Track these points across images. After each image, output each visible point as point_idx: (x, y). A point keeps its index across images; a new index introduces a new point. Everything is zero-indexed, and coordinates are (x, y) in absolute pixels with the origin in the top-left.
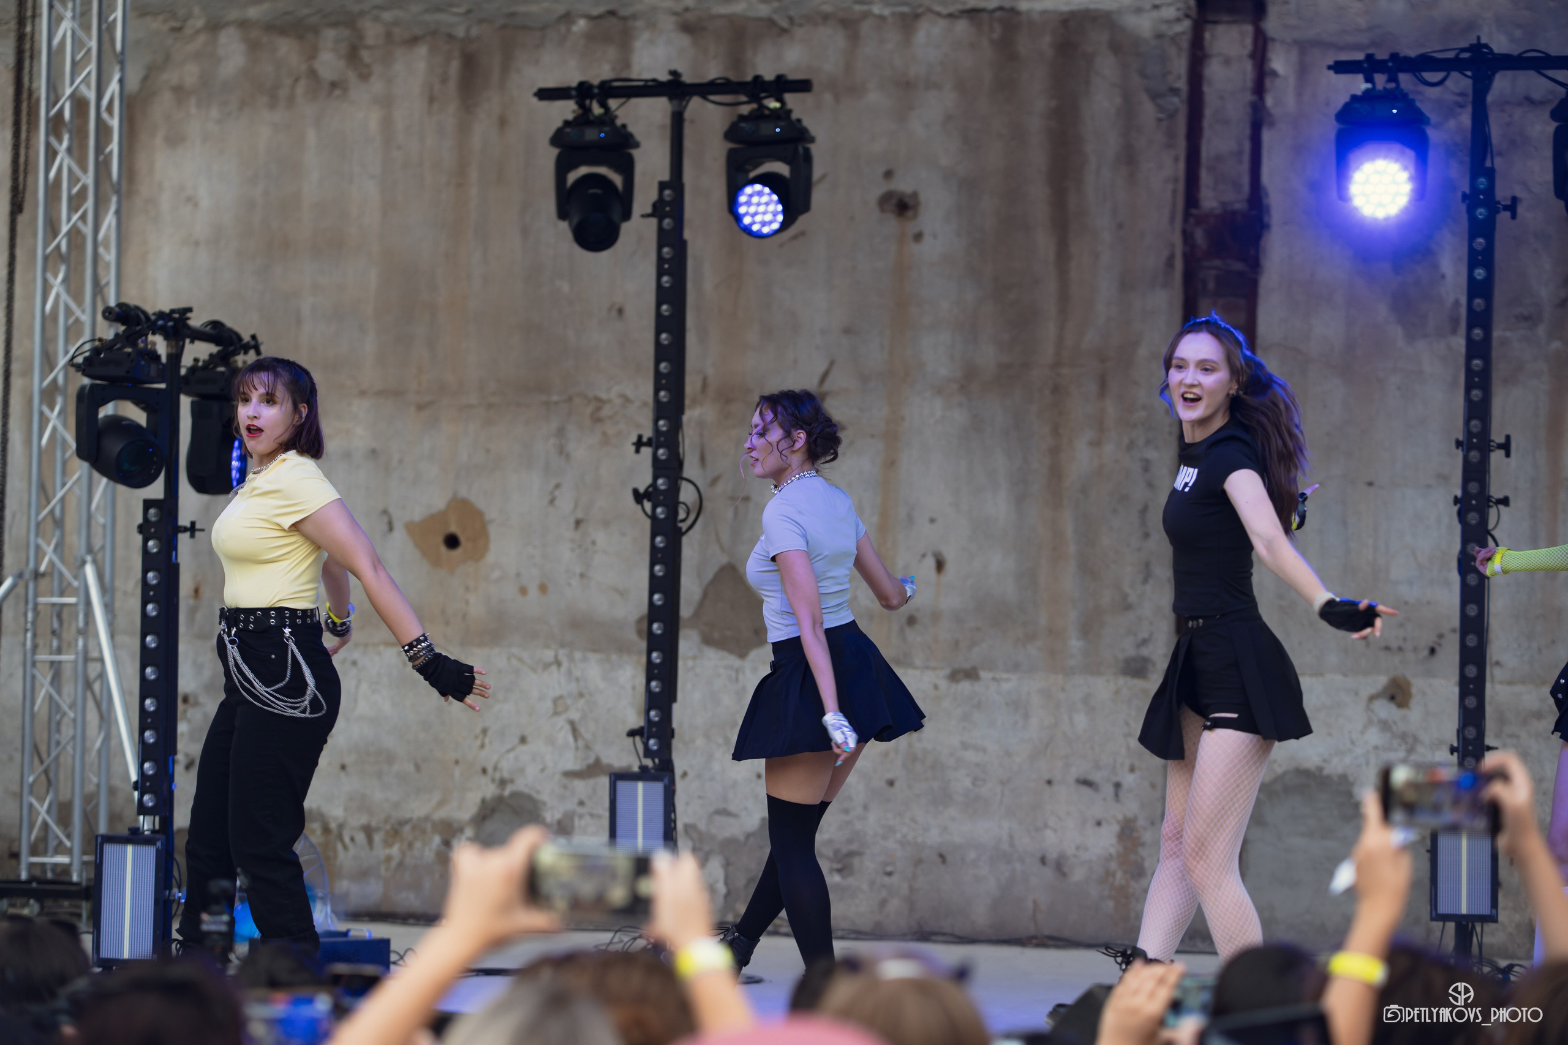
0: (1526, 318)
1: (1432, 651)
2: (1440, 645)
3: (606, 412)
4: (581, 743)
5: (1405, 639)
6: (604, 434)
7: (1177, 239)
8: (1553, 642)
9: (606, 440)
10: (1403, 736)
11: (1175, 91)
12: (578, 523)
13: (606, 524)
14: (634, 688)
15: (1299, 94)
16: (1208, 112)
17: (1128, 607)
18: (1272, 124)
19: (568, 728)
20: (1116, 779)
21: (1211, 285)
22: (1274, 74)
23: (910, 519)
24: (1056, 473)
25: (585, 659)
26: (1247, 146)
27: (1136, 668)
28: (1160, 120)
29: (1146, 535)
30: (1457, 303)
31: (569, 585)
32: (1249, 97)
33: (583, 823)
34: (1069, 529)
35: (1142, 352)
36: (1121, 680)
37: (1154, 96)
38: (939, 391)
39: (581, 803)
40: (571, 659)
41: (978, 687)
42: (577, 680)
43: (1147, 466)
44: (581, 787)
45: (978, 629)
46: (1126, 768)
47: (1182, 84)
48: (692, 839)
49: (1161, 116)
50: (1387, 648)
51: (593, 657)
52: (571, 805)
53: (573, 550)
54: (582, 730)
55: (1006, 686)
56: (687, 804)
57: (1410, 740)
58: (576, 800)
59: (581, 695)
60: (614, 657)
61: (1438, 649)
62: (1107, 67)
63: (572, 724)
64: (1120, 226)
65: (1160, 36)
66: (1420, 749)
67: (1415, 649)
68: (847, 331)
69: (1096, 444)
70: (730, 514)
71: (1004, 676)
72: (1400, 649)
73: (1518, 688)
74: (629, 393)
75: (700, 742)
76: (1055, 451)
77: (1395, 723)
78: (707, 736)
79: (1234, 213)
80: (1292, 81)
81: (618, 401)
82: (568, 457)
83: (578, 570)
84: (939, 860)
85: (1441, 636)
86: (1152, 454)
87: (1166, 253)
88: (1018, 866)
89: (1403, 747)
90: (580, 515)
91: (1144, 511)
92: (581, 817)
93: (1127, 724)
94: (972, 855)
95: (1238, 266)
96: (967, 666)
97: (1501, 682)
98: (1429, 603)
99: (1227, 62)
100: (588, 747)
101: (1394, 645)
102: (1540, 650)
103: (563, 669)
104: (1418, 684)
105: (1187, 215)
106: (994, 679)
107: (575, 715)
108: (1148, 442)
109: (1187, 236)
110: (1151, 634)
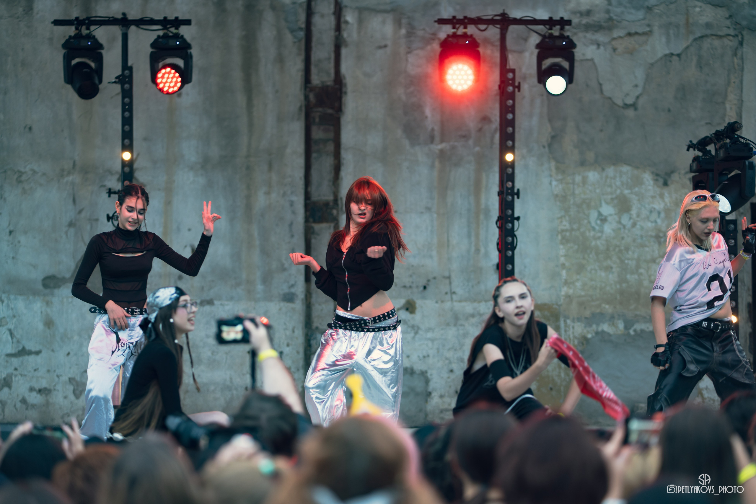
0: (464, 137)
1: (425, 288)
2: (428, 285)
3: (24, 178)
4: (15, 340)
5: (413, 282)
6: (23, 188)
7: (302, 97)
8: (479, 283)
9: (24, 191)
10: (413, 327)
11: (301, 29)
12: (11, 232)
13: (25, 233)
14: (42, 312)
15: (359, 32)
16: (314, 39)
17: (284, 270)
18: (346, 46)
19: (8, 333)
20: (281, 350)
21: (317, 120)
22: (347, 22)
23: (179, 229)
24: (249, 207)
25: (16, 299)
26: (333, 56)
27: (289, 298)
28: (295, 42)
29: (292, 236)
30: (433, 130)
31: (7, 262)
32: (332, 33)
33: (17, 379)
34: (256, 233)
35: (289, 151)
36: (282, 304)
37: (292, 31)
38: (192, 168)
39: (16, 369)
40: (9, 299)
41: (213, 308)
42: (12, 309)
43: (292, 204)
44: (15, 361)
45: (213, 281)
46: (285, 344)
47: (303, 26)
48: (73, 384)
49: (296, 40)
50: (405, 287)
51: (20, 298)
52: (10, 370)
53: (8, 246)
54: (15, 334)
55: (227, 308)
56: (70, 368)
57: (416, 328)
58: (13, 368)
59: (14, 316)
60: (31, 298)
61: (427, 287)
62: (269, 17)
63: (10, 331)
64: (277, 92)
65: (294, 3)
66: (420, 332)
67: (417, 287)
68: (145, 139)
69: (268, 193)
70: (88, 227)
71: (226, 303)
72: (410, 287)
73: (464, 304)
74: (36, 168)
75: (76, 338)
76: (248, 197)
77: (409, 320)
78: (79, 335)
79: (327, 86)
80: (355, 26)
81: (30, 173)
82: (5, 199)
83: (11, 255)
84: (196, 391)
85: (429, 281)
86: (294, 198)
87: (298, 105)
88: (235, 392)
89: (413, 332)
90: (12, 229)
91: (291, 225)
92: (16, 376)
93: (285, 324)
94: (212, 388)
95: (330, 111)
96: (208, 298)
97: (456, 301)
98: (423, 266)
99: (323, 16)
100: (18, 342)
101: (408, 285)
102: (473, 287)
103: (4, 304)
104: (419, 303)
105: (306, 87)
106: (221, 304)
107: (11, 326)
108: (292, 193)
109: (306, 97)
110: (296, 282)
